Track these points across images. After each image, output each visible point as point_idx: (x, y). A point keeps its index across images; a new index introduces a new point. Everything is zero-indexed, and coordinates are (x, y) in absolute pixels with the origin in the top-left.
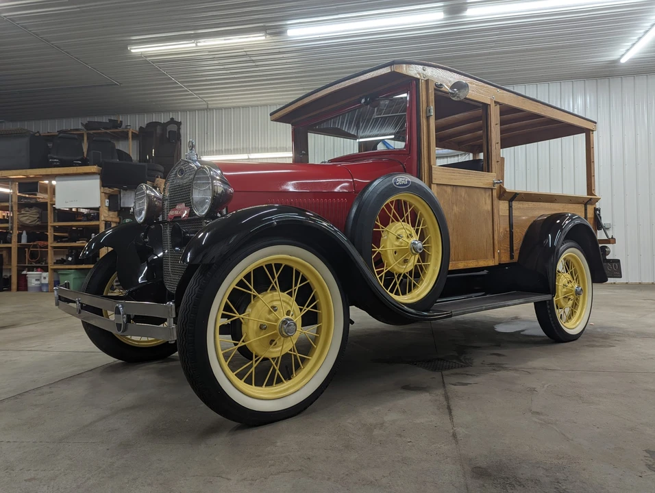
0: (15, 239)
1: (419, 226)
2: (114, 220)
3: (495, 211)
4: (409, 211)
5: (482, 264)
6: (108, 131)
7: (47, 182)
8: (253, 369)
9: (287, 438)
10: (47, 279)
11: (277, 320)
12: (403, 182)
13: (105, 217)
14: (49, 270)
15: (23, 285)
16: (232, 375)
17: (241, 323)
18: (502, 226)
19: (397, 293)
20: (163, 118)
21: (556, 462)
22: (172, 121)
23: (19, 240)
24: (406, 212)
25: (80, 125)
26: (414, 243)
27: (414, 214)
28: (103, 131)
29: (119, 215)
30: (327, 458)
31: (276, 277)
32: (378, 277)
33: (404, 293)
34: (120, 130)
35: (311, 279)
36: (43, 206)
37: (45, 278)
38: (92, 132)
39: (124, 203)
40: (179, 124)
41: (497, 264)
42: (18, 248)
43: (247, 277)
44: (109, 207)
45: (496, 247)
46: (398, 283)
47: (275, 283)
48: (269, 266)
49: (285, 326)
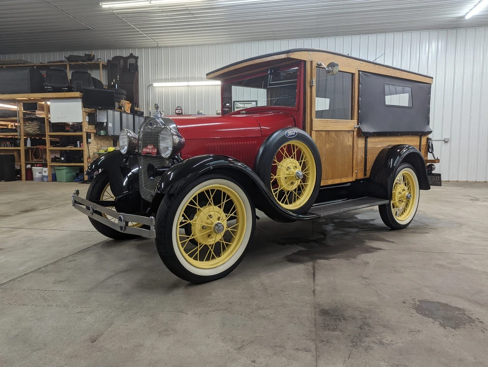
0: (22, 144)
1: (302, 160)
2: (93, 131)
3: (355, 145)
4: (296, 151)
5: (344, 180)
6: (85, 63)
7: (43, 103)
8: (198, 252)
9: (218, 291)
10: (47, 172)
11: (212, 223)
12: (292, 134)
13: (86, 129)
14: (48, 166)
15: (30, 176)
16: (186, 256)
17: (191, 225)
18: (360, 155)
19: (286, 203)
20: (125, 54)
21: (367, 307)
22: (131, 56)
23: (26, 144)
24: (294, 152)
25: (63, 57)
26: (298, 173)
27: (299, 152)
28: (81, 62)
29: (96, 128)
30: (241, 303)
31: (212, 197)
32: (274, 194)
33: (291, 203)
34: (93, 62)
35: (232, 197)
36: (42, 120)
37: (45, 172)
38: (72, 63)
39: (99, 119)
40: (136, 58)
41: (354, 180)
42: (25, 150)
43: (195, 198)
44: (89, 122)
45: (354, 169)
46: (287, 197)
47: (211, 201)
48: (207, 191)
49: (217, 227)
